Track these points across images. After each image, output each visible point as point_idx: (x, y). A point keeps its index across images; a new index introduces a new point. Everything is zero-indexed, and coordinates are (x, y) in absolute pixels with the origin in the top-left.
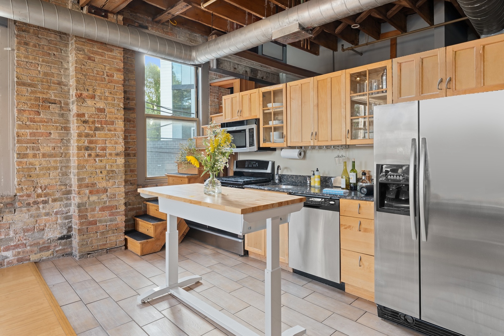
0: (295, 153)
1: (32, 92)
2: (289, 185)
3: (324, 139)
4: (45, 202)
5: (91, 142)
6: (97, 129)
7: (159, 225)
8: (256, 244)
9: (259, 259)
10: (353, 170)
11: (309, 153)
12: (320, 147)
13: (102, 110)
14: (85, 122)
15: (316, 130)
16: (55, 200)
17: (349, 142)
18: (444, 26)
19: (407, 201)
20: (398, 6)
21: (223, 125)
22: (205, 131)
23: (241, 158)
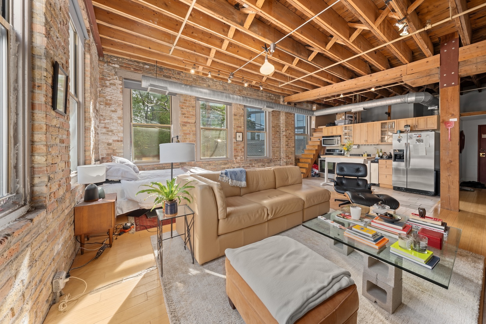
0: (356, 147)
1: (275, 129)
3: (370, 142)
4: (277, 161)
5: (288, 143)
6: (289, 139)
10: (381, 151)
11: (361, 147)
12: (368, 145)
13: (290, 133)
14: (287, 137)
15: (367, 139)
16: (278, 160)
17: (380, 143)
19: (404, 159)
21: (323, 137)
22: (312, 139)
23: (328, 148)
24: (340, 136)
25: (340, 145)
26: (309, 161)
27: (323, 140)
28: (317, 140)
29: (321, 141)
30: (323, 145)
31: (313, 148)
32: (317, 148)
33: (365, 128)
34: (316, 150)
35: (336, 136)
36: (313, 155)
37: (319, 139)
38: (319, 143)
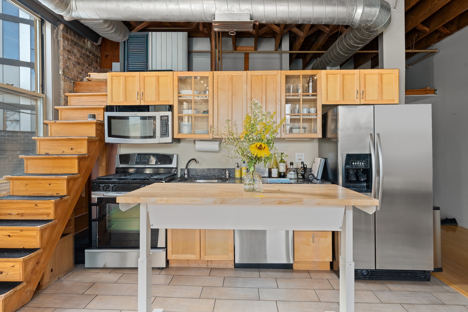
2: (200, 180)
7: (30, 259)
8: (186, 249)
9: (185, 266)
10: (282, 161)
17: (284, 136)
18: (289, 54)
20: (268, 27)
21: (109, 108)
22: (62, 114)
23: (123, 151)
24: (171, 108)
25: (169, 139)
26: (62, 188)
27: (110, 118)
28: (83, 117)
29: (100, 125)
30: (108, 140)
31: (67, 151)
32: (83, 150)
33: (245, 87)
34: (81, 159)
35: (157, 108)
36: (68, 181)
37: (94, 116)
38: (92, 132)
